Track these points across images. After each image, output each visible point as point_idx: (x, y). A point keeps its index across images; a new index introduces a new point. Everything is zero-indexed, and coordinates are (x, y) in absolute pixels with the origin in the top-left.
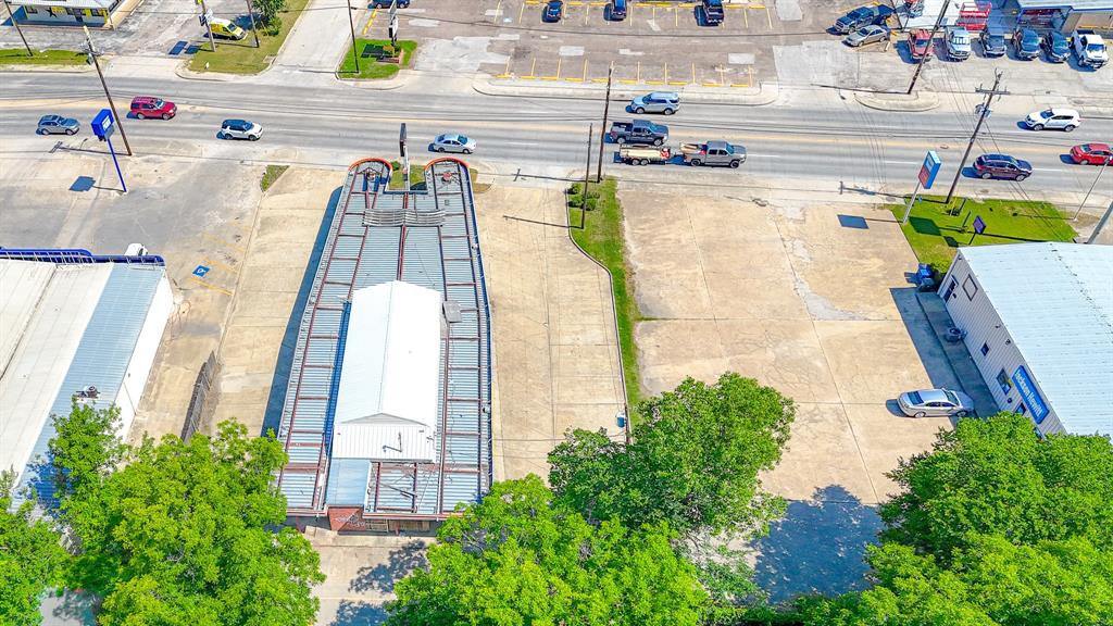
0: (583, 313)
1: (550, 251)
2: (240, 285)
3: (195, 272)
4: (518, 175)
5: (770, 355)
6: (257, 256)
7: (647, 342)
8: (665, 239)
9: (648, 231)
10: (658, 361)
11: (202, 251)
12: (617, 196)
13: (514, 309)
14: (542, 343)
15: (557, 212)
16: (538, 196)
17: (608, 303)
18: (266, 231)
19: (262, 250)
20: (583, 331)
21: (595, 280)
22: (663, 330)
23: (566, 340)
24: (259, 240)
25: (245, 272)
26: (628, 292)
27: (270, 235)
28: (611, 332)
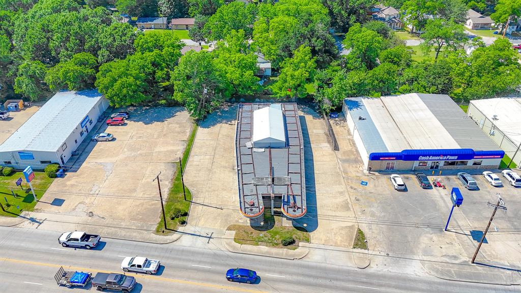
0: (198, 165)
1: (204, 190)
2: (342, 178)
3: (367, 183)
4: (210, 238)
5: (139, 152)
7: (180, 155)
8: (150, 195)
9: (155, 199)
10: (178, 151)
11: (371, 193)
12: (160, 220)
13: (225, 167)
14: (217, 156)
15: (195, 211)
16: (202, 222)
17: (188, 169)
18: (345, 203)
19: (342, 193)
20: (200, 159)
21: (188, 178)
22: (171, 159)
23: (208, 157)
24: (346, 198)
25: (343, 183)
26: (177, 172)
27: (340, 200)
28: (190, 159)
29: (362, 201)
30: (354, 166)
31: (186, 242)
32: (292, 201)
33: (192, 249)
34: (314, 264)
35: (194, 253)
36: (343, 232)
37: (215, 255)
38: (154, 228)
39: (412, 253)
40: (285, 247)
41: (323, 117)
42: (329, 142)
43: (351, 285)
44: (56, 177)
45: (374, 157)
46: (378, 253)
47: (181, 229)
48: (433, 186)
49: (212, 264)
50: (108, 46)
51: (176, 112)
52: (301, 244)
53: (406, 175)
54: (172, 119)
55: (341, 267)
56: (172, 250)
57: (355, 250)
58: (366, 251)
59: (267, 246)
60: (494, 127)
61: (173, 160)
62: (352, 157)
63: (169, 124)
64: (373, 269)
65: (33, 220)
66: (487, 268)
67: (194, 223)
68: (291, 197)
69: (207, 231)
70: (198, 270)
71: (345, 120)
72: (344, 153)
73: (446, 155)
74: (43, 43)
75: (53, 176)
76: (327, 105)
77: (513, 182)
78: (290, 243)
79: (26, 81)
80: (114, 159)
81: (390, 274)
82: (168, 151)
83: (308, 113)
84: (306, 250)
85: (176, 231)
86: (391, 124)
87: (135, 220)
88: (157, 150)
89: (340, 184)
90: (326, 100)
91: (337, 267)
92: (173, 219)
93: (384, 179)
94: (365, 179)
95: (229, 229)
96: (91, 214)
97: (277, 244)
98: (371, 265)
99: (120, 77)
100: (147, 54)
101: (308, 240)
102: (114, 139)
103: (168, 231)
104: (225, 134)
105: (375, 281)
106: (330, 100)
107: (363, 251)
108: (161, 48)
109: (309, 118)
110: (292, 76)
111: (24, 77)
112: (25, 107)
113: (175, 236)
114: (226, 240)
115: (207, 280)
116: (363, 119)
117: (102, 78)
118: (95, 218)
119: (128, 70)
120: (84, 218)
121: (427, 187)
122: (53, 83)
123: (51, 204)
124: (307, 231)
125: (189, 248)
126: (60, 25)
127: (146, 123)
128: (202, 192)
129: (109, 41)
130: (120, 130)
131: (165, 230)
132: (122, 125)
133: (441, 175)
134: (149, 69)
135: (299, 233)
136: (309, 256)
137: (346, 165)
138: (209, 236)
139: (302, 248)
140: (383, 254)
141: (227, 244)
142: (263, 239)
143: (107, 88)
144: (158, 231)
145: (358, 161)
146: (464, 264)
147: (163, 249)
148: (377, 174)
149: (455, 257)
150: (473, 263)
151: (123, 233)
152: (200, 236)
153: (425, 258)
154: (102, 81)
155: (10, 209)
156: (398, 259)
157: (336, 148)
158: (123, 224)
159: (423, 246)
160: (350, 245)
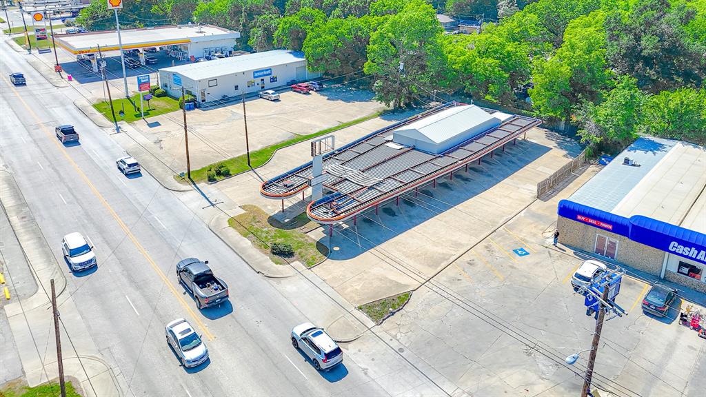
2: (492, 231)
3: (527, 254)
4: (213, 205)
6: (464, 242)
7: (312, 131)
10: (319, 127)
11: (512, 267)
12: (199, 169)
15: (242, 178)
16: (229, 189)
18: (442, 256)
19: (457, 245)
22: (300, 131)
24: (453, 253)
25: (482, 237)
26: (286, 143)
27: (440, 251)
29: (477, 269)
31: (187, 197)
33: (181, 205)
34: (275, 293)
36: (377, 284)
40: (272, 254)
44: (184, 109)
45: (564, 208)
46: (387, 338)
47: (202, 184)
52: (295, 263)
53: (631, 279)
54: (362, 103)
57: (359, 314)
58: (371, 324)
59: (253, 242)
61: (300, 133)
63: (352, 105)
65: (118, 128)
67: (223, 185)
69: (220, 199)
72: (550, 206)
78: (283, 254)
81: (362, 374)
82: (308, 124)
84: (292, 272)
85: (194, 184)
89: (475, 235)
91: (297, 314)
94: (532, 248)
95: (244, 207)
96: (159, 142)
97: (266, 247)
98: (350, 345)
101: (311, 265)
102: (276, 100)
103: (188, 180)
107: (367, 320)
109: (556, 153)
114: (223, 215)
116: (634, 165)
118: (156, 146)
120: (149, 142)
123: (148, 124)
124: (326, 255)
127: (330, 99)
131: (186, 178)
132: (303, 93)
135: (313, 251)
137: (529, 221)
138: (215, 203)
139: (288, 268)
140: (395, 344)
141: (218, 218)
142: (260, 234)
144: (179, 176)
148: (570, 252)
152: (206, 198)
155: (118, 115)
156: (409, 367)
159: (494, 381)
160: (358, 302)
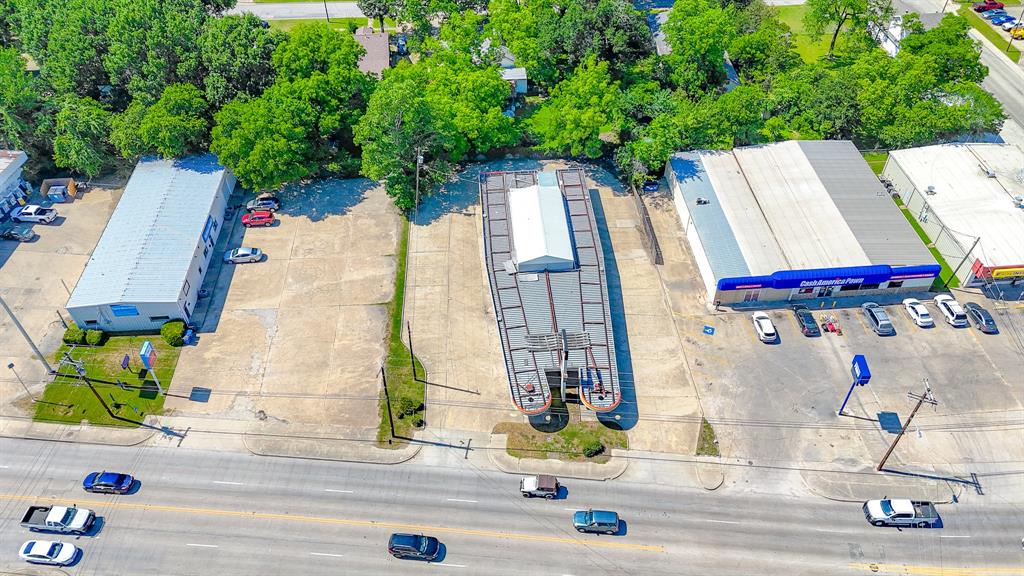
0: (425, 308)
1: (443, 358)
2: (672, 322)
3: (714, 330)
4: (468, 449)
5: (315, 284)
6: (673, 346)
7: (388, 289)
8: (353, 372)
9: (364, 380)
10: (383, 277)
11: (721, 350)
12: (380, 420)
13: (471, 309)
14: (453, 286)
15: (435, 397)
16: (450, 421)
17: (408, 315)
18: (678, 371)
19: (673, 353)
20: (426, 295)
22: (375, 297)
23: (438, 289)
24: (680, 362)
25: (674, 331)
26: (391, 324)
27: (672, 366)
28: (409, 295)
29: (707, 366)
30: (690, 295)
31: (430, 458)
32: (596, 381)
33: (442, 470)
34: (638, 486)
35: (447, 478)
36: (679, 426)
37: (480, 479)
38: (374, 435)
39: (789, 458)
40: (590, 459)
41: (631, 191)
42: (645, 246)
43: (697, 520)
44: (183, 344)
45: (726, 285)
46: (735, 461)
47: (417, 434)
48: (822, 330)
49: (478, 495)
50: (223, 69)
51: (364, 191)
52: (614, 452)
53: (777, 311)
54: (359, 206)
55: (679, 489)
56: (410, 474)
57: (700, 458)
58: (716, 459)
59: (560, 459)
60: (928, 209)
61: (380, 299)
62: (687, 277)
63: (357, 217)
64: (730, 489)
65: (167, 431)
66: (900, 478)
67: (437, 421)
68: (594, 372)
69: (461, 437)
70: (457, 507)
71: (670, 196)
72: (672, 268)
73: (846, 278)
74: (91, 59)
75: (178, 343)
76: (639, 174)
77: (952, 318)
78: (597, 452)
79: (76, 143)
80: (275, 301)
81: (755, 495)
82: (366, 279)
83: (603, 182)
84: (624, 463)
85: (411, 440)
86: (753, 212)
87: (339, 422)
88: (346, 277)
89: (669, 334)
90: (638, 164)
91: (673, 489)
92: (401, 417)
93: (740, 318)
94: (709, 321)
95: (496, 431)
96: (262, 415)
97: (576, 455)
98: (726, 483)
99: (258, 135)
100: (300, 83)
101: (624, 445)
102: (264, 258)
103: (398, 440)
104: (460, 236)
105: (732, 510)
106: (645, 162)
107: (712, 459)
108: (324, 67)
109: (606, 193)
110: (577, 124)
111: (69, 135)
112: (79, 190)
113: (411, 448)
114: (494, 452)
115: (476, 525)
116: (705, 203)
117: (223, 140)
118: (271, 423)
119: (271, 122)
120: (252, 423)
121: (813, 333)
122: (130, 146)
123: (190, 399)
124: (621, 429)
125: (436, 470)
126: (123, 28)
127: (315, 219)
128: (440, 362)
129: (224, 58)
130: (269, 237)
131: (393, 439)
132: (271, 225)
133: (836, 307)
134: (308, 115)
135: (609, 432)
136: (629, 472)
137: (677, 294)
138: (465, 445)
139: (616, 460)
140: (743, 462)
141: (497, 458)
142: (552, 447)
143: (235, 157)
144: (380, 442)
145: (696, 285)
146: (867, 472)
147: (395, 473)
148: (729, 310)
149: (853, 462)
150: (880, 470)
151: (325, 448)
152: (451, 446)
153: (808, 466)
154: (224, 143)
155: (123, 412)
156: (766, 469)
157: (659, 260)
158: (321, 431)
159: (805, 444)
160: (691, 450)
